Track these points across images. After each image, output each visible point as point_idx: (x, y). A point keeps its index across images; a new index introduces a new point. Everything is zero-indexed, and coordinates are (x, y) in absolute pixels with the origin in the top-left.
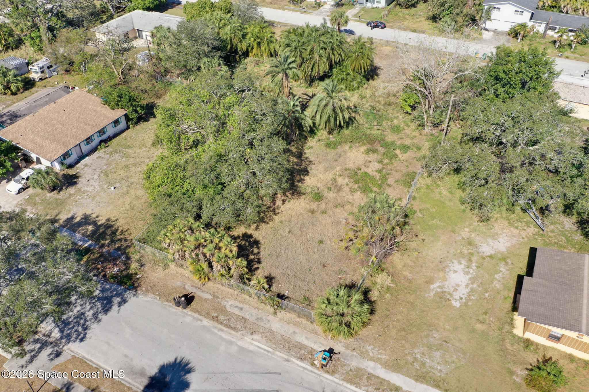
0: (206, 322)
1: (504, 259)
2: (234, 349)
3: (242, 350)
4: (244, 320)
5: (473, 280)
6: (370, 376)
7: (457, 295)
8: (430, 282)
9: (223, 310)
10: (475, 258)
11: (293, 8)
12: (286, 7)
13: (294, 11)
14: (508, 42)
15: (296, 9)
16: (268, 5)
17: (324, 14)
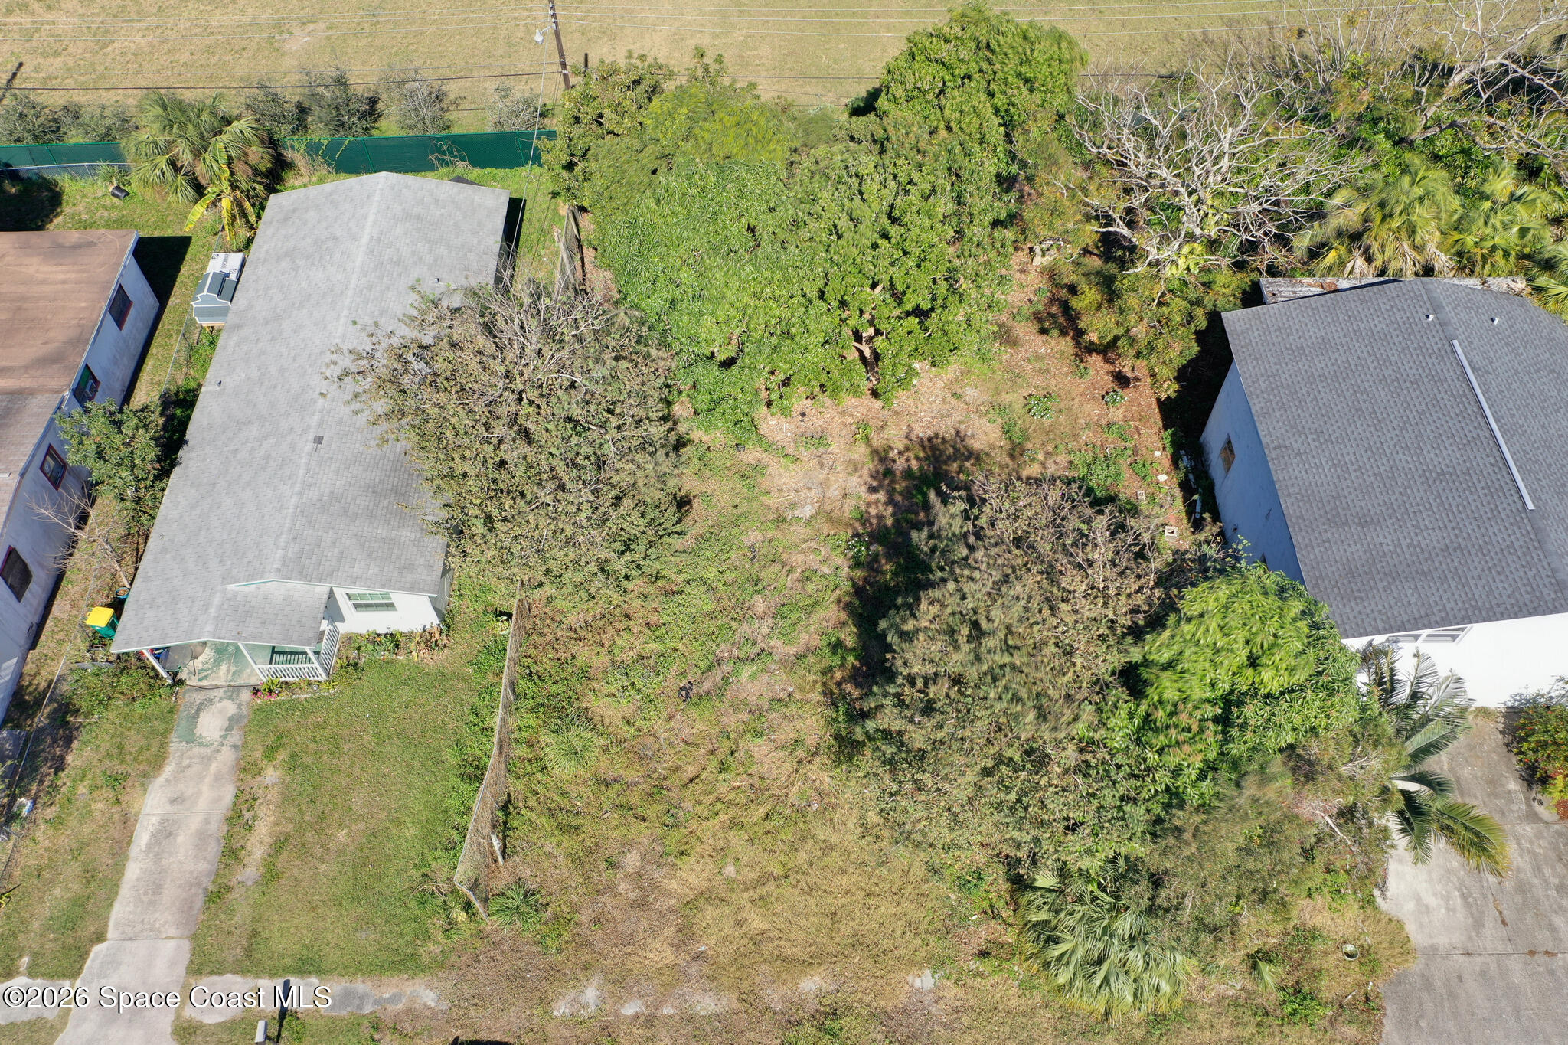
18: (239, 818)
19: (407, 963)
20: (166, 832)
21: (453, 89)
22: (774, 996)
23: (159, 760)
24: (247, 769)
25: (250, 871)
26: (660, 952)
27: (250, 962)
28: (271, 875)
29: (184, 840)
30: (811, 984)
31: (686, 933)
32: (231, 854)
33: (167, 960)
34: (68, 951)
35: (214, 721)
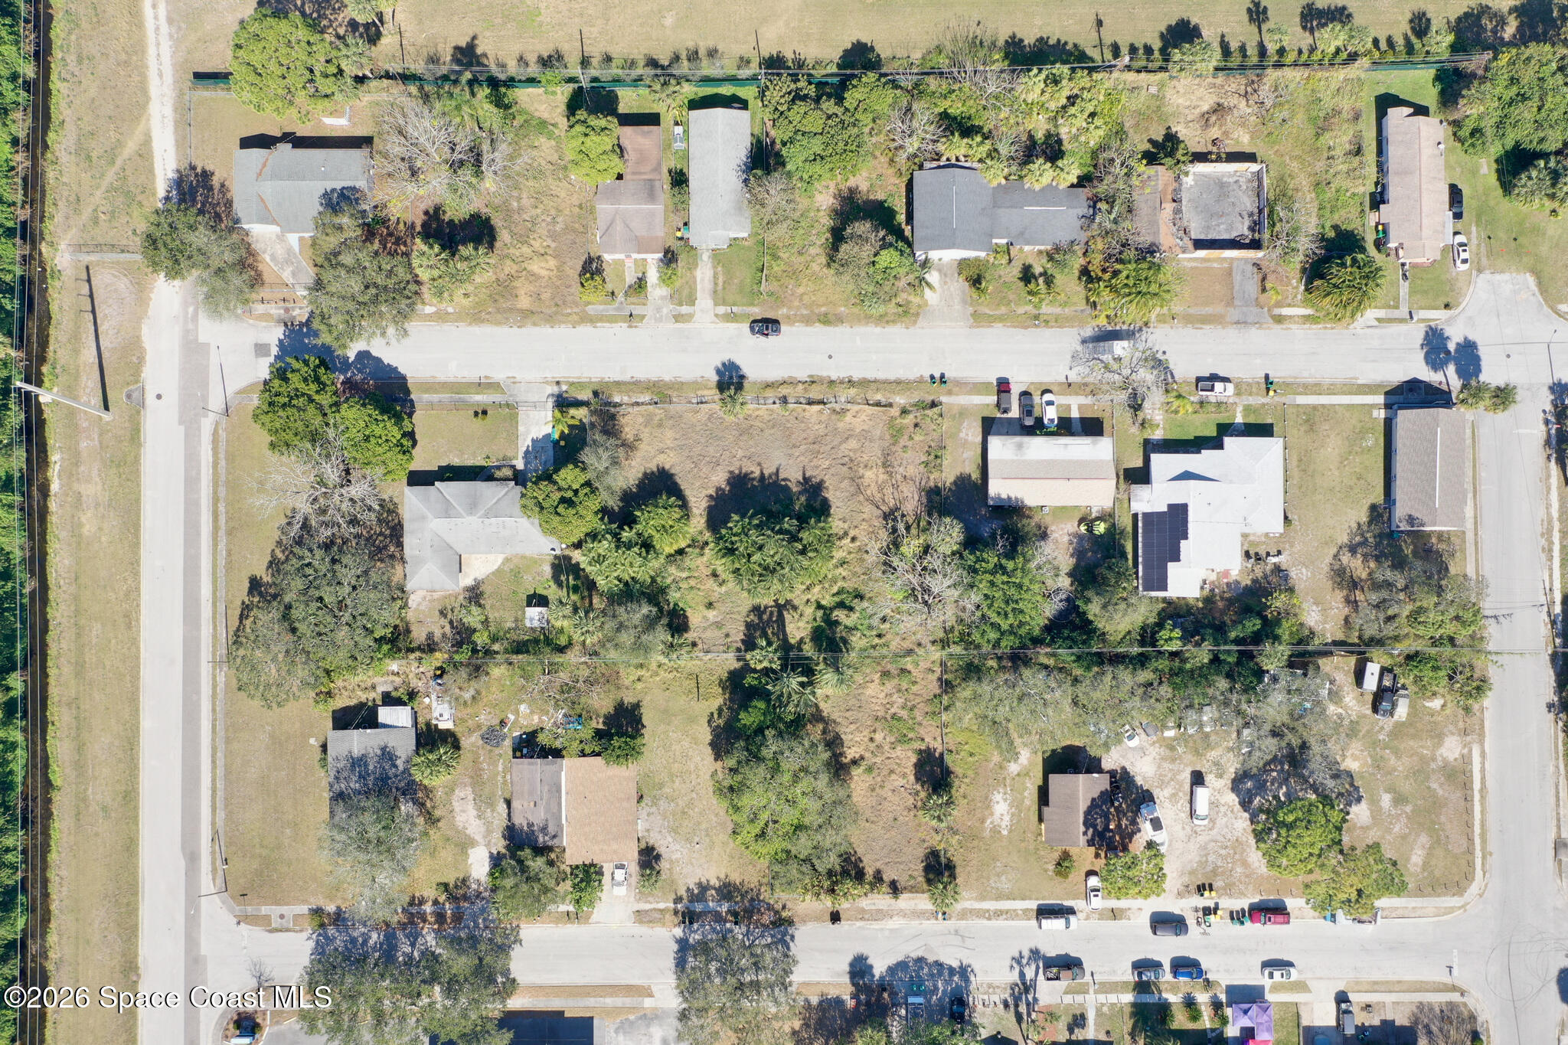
0: (859, 924)
1: (1027, 774)
2: (887, 933)
3: (892, 930)
4: (879, 911)
5: (1011, 806)
6: (971, 911)
7: (1003, 825)
8: (983, 821)
9: (863, 911)
10: (1008, 781)
11: (602, 307)
12: (590, 309)
13: (612, 319)
14: (964, 302)
15: (610, 309)
16: (556, 313)
17: (665, 311)
18: (715, 277)
19: (752, 304)
20: (702, 280)
21: (720, 48)
22: (816, 311)
23: (697, 265)
24: (714, 267)
25: (720, 287)
26: (796, 303)
27: (724, 303)
28: (724, 288)
29: (706, 281)
30: (823, 309)
31: (801, 300)
32: (716, 284)
33: (710, 303)
34: (691, 301)
35: (705, 257)
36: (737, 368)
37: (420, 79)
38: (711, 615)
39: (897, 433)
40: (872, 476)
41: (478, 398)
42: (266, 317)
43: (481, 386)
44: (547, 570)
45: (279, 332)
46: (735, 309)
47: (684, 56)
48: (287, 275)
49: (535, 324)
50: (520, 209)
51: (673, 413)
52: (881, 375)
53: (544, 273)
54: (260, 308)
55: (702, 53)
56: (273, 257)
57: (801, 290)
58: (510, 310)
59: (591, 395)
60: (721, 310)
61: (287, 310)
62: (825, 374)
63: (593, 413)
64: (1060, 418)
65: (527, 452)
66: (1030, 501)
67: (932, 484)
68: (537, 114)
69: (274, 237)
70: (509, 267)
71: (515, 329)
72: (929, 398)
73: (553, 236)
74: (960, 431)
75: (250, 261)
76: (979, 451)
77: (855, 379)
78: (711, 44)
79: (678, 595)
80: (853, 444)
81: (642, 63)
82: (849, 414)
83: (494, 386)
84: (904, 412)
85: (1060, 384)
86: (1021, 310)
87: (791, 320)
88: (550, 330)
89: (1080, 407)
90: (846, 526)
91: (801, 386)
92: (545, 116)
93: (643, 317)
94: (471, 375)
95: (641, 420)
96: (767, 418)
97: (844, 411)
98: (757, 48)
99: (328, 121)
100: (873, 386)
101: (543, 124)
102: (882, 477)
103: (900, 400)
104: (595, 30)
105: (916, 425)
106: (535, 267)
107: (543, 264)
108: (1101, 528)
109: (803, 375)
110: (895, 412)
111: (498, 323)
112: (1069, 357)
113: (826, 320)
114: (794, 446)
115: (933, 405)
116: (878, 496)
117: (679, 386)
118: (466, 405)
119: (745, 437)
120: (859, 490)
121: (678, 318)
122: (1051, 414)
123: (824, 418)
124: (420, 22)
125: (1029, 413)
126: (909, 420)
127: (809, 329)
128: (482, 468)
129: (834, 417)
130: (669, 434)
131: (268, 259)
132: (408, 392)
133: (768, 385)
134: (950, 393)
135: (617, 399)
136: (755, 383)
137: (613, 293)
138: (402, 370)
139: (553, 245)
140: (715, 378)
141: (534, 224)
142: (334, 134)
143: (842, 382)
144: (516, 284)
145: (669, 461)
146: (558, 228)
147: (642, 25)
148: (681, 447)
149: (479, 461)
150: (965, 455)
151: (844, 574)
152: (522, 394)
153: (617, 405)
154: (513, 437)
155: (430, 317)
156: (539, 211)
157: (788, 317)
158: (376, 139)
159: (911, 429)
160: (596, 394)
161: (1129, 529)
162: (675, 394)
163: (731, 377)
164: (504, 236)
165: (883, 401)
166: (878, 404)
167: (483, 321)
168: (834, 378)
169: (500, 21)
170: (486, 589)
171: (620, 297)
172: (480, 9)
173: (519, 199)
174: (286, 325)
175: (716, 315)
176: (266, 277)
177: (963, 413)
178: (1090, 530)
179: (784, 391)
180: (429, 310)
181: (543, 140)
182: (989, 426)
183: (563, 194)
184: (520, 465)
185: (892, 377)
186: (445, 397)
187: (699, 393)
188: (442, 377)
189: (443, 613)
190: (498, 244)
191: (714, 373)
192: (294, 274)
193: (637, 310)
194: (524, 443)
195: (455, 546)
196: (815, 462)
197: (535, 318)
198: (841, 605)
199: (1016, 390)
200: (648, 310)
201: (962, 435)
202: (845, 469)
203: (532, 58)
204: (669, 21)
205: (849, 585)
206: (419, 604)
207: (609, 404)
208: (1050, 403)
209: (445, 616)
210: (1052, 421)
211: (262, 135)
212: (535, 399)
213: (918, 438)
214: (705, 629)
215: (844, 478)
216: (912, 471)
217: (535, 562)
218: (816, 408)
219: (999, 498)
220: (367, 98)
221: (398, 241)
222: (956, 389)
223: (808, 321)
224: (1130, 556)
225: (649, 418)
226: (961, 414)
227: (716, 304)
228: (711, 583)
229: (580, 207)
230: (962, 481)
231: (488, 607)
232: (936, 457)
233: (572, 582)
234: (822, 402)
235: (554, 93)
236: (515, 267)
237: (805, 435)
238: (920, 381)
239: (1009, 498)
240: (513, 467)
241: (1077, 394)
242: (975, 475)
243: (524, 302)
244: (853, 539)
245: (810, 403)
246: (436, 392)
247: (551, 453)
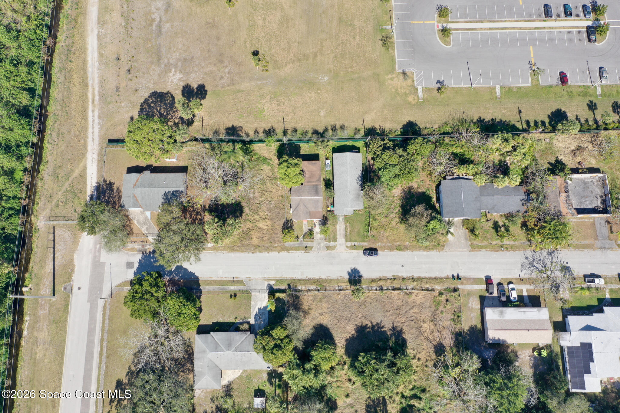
11: (292, 243)
12: (287, 245)
13: (297, 249)
14: (466, 239)
15: (296, 244)
16: (270, 246)
17: (322, 245)
18: (346, 228)
19: (364, 241)
20: (340, 230)
21: (346, 125)
22: (395, 244)
23: (337, 223)
24: (345, 224)
25: (348, 233)
26: (385, 240)
27: (351, 241)
28: (350, 234)
29: (342, 230)
30: (398, 243)
31: (387, 239)
32: (346, 232)
33: (343, 241)
34: (335, 240)
35: (341, 219)
36: (358, 272)
37: (210, 141)
38: (348, 401)
39: (438, 304)
40: (427, 327)
41: (232, 288)
42: (133, 249)
43: (234, 282)
44: (265, 376)
45: (139, 256)
46: (356, 244)
47: (329, 128)
48: (144, 230)
49: (260, 252)
50: (254, 198)
51: (326, 294)
52: (428, 275)
53: (265, 227)
54: (130, 245)
55: (338, 127)
56: (138, 221)
57: (387, 234)
58: (249, 245)
59: (287, 287)
60: (349, 244)
61: (143, 246)
62: (400, 275)
63: (288, 296)
64: (518, 296)
65: (256, 315)
66: (509, 341)
67: (457, 330)
68: (262, 155)
69: (139, 212)
70: (249, 225)
71: (251, 254)
72: (452, 286)
73: (270, 210)
74: (469, 302)
75: (128, 223)
76: (479, 313)
77: (415, 277)
78: (341, 123)
79: (331, 390)
80: (416, 310)
81: (310, 132)
82: (413, 295)
83: (240, 282)
84: (441, 294)
85: (517, 279)
86: (494, 243)
87: (383, 249)
88: (267, 254)
89: (528, 290)
90: (415, 352)
91: (389, 281)
92: (266, 156)
93: (312, 248)
94: (229, 276)
95: (311, 298)
96: (373, 297)
97: (411, 293)
98: (363, 124)
99: (168, 160)
100: (425, 281)
101: (265, 159)
102: (432, 327)
103: (438, 287)
104: (289, 118)
105: (447, 300)
106: (261, 224)
107: (264, 224)
108: (544, 353)
109: (390, 276)
110: (436, 293)
111: (243, 251)
112: (520, 266)
113: (399, 248)
114: (387, 311)
115: (455, 290)
116: (431, 337)
117: (329, 281)
118: (226, 291)
119: (363, 307)
120: (421, 333)
121: (328, 248)
122: (514, 295)
123: (401, 297)
124: (211, 116)
125: (504, 295)
126: (443, 298)
127: (392, 253)
128: (233, 323)
129: (406, 296)
130: (325, 305)
131: (135, 222)
132: (199, 285)
133: (373, 281)
134: (462, 284)
135: (299, 288)
136: (367, 279)
137: (297, 237)
138: (197, 274)
139: (269, 214)
140: (347, 277)
141: (261, 205)
142: (170, 165)
143: (409, 279)
144: (252, 233)
145: (325, 320)
146: (272, 206)
147: (310, 115)
148: (331, 312)
149: (232, 320)
150: (472, 315)
151: (415, 378)
152: (253, 286)
153: (300, 291)
154: (249, 307)
155: (211, 249)
156: (263, 199)
157: (382, 247)
158: (189, 168)
159: (445, 302)
160: (289, 285)
161: (560, 353)
162: (327, 285)
163: (355, 277)
164: (246, 210)
165: (430, 288)
166: (427, 290)
167: (235, 250)
168: (405, 276)
169: (246, 115)
170: (234, 386)
171: (301, 238)
172: (238, 110)
173: (254, 193)
174: (143, 253)
175: (347, 247)
176: (134, 231)
177: (469, 294)
178: (540, 354)
179: (381, 283)
180: (210, 245)
181: (265, 166)
182: (484, 301)
183: (274, 191)
184: (252, 321)
185: (433, 275)
186: (216, 287)
187: (340, 284)
188: (215, 277)
189: (212, 400)
190: (244, 214)
191: (347, 274)
192: (147, 229)
193: (309, 244)
194: (255, 311)
195: (219, 366)
196: (398, 319)
197: (260, 248)
198: (415, 396)
199: (495, 282)
200: (314, 244)
201: (470, 305)
202: (413, 323)
203: (261, 131)
204: (322, 113)
205: (418, 384)
206: (200, 395)
207: (296, 290)
208: (513, 289)
209: (214, 402)
210: (515, 298)
211: (137, 166)
212: (260, 288)
213: (448, 307)
214: (345, 408)
215: (412, 328)
216: (447, 323)
217: (259, 372)
218: (397, 292)
219: (494, 339)
220: (185, 149)
221: (198, 214)
222: (465, 282)
223: (391, 249)
224: (561, 368)
225: (315, 297)
226: (468, 294)
227: (347, 241)
228: (348, 384)
229: (282, 196)
230: (473, 329)
231: (234, 396)
232: (458, 316)
233: (277, 382)
234: (399, 289)
235: (270, 146)
236: (251, 225)
237: (392, 305)
238: (447, 278)
239: (499, 339)
240: (248, 323)
241: (525, 284)
242: (479, 326)
243: (255, 241)
244: (419, 359)
245: (394, 289)
246: (212, 285)
247: (267, 315)
